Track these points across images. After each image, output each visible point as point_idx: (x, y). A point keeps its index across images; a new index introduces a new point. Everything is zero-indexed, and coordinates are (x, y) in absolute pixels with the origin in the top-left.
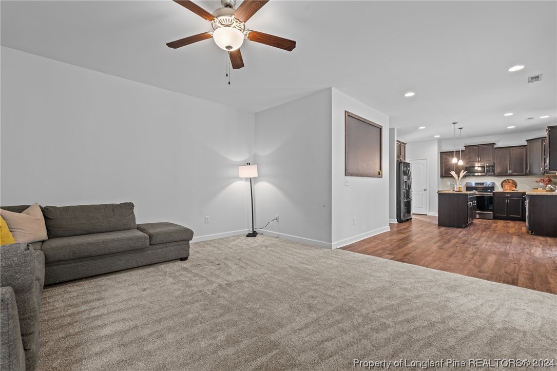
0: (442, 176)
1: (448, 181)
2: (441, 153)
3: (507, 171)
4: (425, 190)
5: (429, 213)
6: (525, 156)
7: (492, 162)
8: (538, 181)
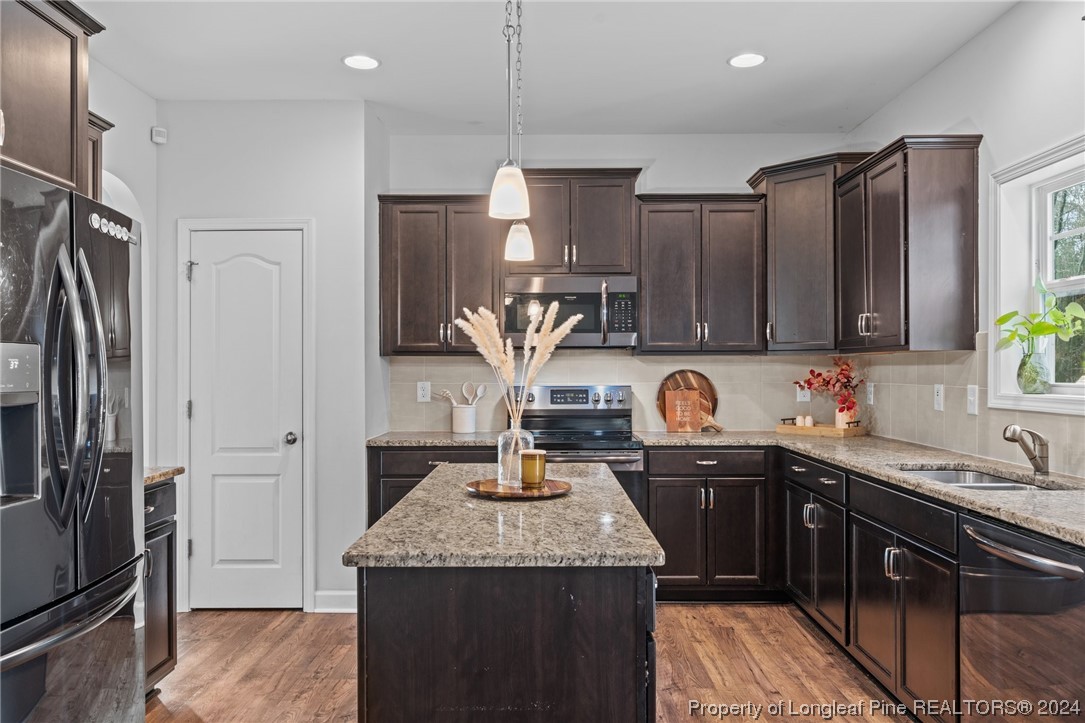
0: (392, 349)
2: (382, 199)
3: (688, 329)
4: (289, 438)
5: (315, 597)
6: (760, 253)
7: (628, 274)
8: (802, 383)
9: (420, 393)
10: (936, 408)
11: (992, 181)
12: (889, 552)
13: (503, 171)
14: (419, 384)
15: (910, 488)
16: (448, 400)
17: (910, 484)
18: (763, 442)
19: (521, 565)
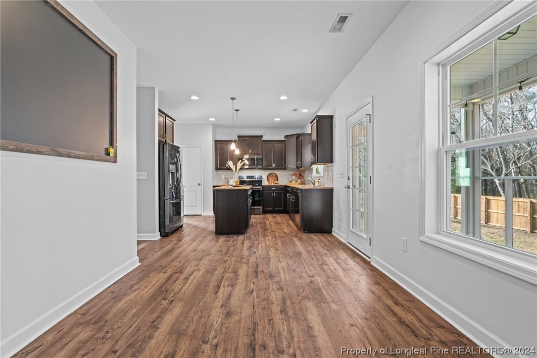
0: (217, 169)
1: (223, 174)
2: (215, 141)
3: (272, 165)
4: (199, 184)
5: (204, 213)
6: (285, 151)
7: (260, 155)
8: (293, 175)
9: (222, 177)
16: (228, 178)
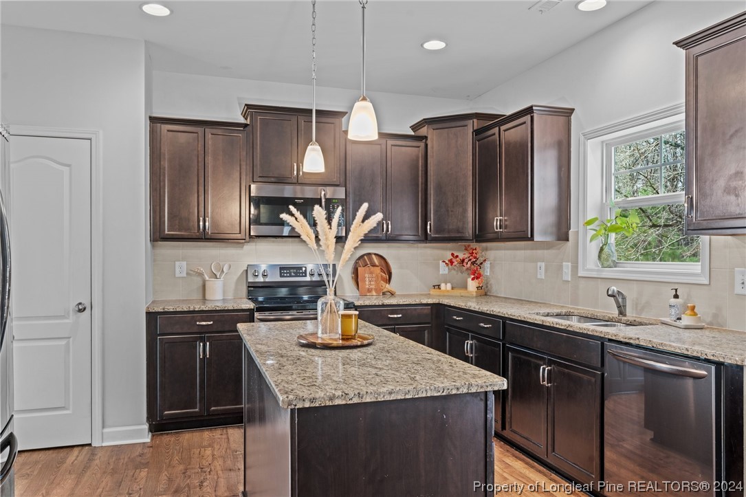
0: (160, 236)
2: (153, 119)
4: (80, 307)
5: (102, 433)
6: (424, 175)
7: (337, 185)
8: (447, 262)
9: (177, 270)
10: (539, 277)
11: (582, 138)
12: (544, 369)
13: (357, 104)
14: (177, 263)
15: (563, 327)
16: (201, 275)
17: (562, 325)
18: (430, 301)
19: (416, 396)
